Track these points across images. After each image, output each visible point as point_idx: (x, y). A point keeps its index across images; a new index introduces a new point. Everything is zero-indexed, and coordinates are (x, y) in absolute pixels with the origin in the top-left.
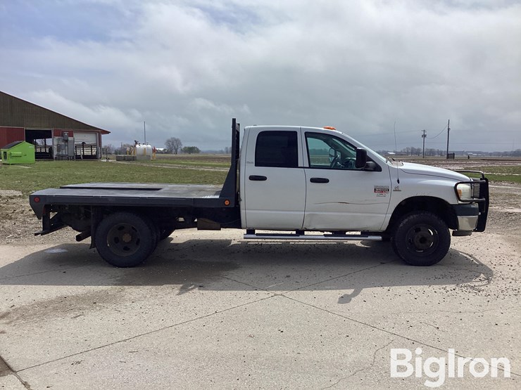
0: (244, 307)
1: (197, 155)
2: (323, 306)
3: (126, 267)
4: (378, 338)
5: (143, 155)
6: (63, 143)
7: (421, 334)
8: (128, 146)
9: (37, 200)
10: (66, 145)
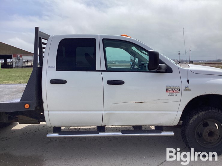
10: (19, 61)
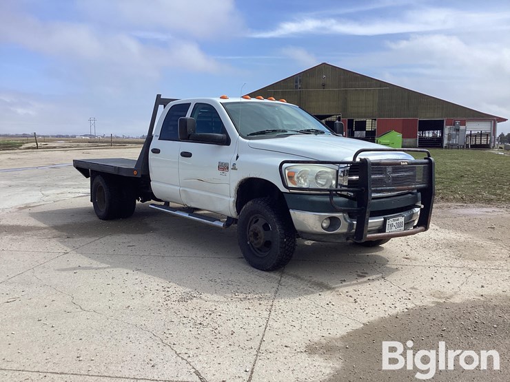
6: (455, 133)
10: (457, 134)
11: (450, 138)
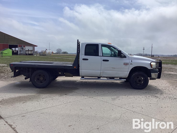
0: (79, 101)
1: (67, 54)
2: (106, 101)
3: (41, 88)
4: (123, 110)
5: (49, 54)
6: (22, 49)
7: (137, 110)
8: (44, 51)
9: (12, 65)
11: (20, 51)
